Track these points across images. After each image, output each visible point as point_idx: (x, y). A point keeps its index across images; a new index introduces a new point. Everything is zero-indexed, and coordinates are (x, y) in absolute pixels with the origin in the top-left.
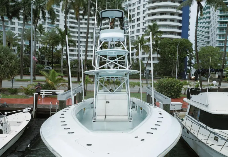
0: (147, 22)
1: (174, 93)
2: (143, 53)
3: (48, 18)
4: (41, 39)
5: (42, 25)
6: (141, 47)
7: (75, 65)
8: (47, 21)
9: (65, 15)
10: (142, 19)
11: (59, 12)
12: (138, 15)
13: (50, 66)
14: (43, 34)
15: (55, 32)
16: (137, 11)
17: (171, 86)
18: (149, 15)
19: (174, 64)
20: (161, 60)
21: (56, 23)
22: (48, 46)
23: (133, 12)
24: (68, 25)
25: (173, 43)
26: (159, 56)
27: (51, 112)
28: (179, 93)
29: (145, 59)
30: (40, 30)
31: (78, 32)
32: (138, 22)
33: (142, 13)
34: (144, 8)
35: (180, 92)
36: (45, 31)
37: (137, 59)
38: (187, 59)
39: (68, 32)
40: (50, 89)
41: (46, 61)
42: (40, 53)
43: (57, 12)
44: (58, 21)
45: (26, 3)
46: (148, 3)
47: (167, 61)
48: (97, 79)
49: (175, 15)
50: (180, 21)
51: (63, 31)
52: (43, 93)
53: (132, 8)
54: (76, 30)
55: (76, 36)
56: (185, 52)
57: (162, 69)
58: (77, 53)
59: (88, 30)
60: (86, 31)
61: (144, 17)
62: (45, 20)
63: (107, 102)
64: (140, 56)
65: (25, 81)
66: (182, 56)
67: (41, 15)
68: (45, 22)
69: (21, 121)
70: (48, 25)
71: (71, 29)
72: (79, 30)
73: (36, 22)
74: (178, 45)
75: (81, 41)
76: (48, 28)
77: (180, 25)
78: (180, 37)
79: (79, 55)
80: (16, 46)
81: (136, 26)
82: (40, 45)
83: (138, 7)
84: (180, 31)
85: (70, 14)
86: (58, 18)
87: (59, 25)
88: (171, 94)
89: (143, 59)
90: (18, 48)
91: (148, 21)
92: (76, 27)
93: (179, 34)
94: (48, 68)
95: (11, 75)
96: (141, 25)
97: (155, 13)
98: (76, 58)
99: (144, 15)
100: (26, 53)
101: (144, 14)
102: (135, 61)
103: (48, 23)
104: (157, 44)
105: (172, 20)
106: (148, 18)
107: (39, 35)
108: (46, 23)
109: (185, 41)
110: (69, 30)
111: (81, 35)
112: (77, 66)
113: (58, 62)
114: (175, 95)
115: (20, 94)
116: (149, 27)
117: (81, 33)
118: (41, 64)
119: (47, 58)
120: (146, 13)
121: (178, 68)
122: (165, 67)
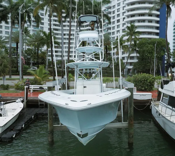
0: (126, 23)
1: (147, 86)
2: (123, 53)
3: (33, 21)
4: (26, 41)
5: (27, 27)
6: (120, 47)
7: (59, 65)
8: (32, 24)
9: (49, 18)
10: (121, 20)
11: (43, 16)
12: (118, 17)
13: (36, 67)
14: (29, 37)
15: (40, 34)
16: (116, 13)
17: (144, 80)
18: (128, 17)
19: (152, 62)
20: (140, 59)
21: (40, 25)
22: (33, 48)
23: (113, 14)
24: (52, 27)
25: (151, 43)
26: (138, 55)
27: (39, 103)
28: (152, 87)
29: (126, 58)
30: (25, 33)
31: (61, 34)
32: (118, 24)
33: (121, 15)
34: (123, 10)
35: (153, 85)
36: (30, 34)
37: (118, 58)
38: (165, 57)
39: (52, 34)
40: (38, 85)
41: (32, 62)
42: (26, 55)
43: (42, 15)
44: (43, 24)
45: (13, 8)
46: (127, 6)
47: (145, 59)
48: (77, 70)
49: (153, 16)
50: (157, 22)
51: (48, 33)
52: (31, 88)
53: (112, 10)
54: (60, 32)
55: (59, 38)
56: (162, 51)
57: (141, 67)
58: (60, 54)
59: (70, 32)
60: (68, 33)
61: (124, 18)
62: (30, 23)
63: (84, 87)
64: (120, 56)
65: (14, 80)
66: (160, 55)
67: (27, 19)
68: (30, 25)
69: (15, 108)
70: (33, 28)
71: (55, 32)
72: (62, 32)
73: (23, 25)
74: (155, 45)
75: (64, 43)
76: (33, 30)
77: (158, 25)
78: (157, 37)
79: (63, 56)
80: (3, 48)
81: (116, 27)
82: (26, 47)
83: (118, 9)
84: (158, 31)
85: (53, 17)
86: (42, 21)
87: (44, 28)
88: (145, 87)
89: (123, 58)
90: (5, 50)
91: (128, 22)
92: (60, 29)
93: (157, 34)
94: (34, 68)
95: (3, 73)
96: (121, 26)
97: (133, 15)
98: (60, 58)
99: (124, 17)
100: (13, 54)
101: (123, 15)
102: (116, 60)
103: (33, 26)
104: (136, 44)
105: (150, 21)
106: (127, 20)
107: (25, 38)
108: (32, 26)
109: (163, 40)
110: (53, 33)
111: (64, 37)
112: (61, 66)
113: (43, 63)
114: (149, 88)
115: (11, 89)
116: (127, 28)
117: (65, 35)
118: (27, 65)
119: (33, 59)
120: (125, 14)
121: (156, 66)
122: (143, 65)
